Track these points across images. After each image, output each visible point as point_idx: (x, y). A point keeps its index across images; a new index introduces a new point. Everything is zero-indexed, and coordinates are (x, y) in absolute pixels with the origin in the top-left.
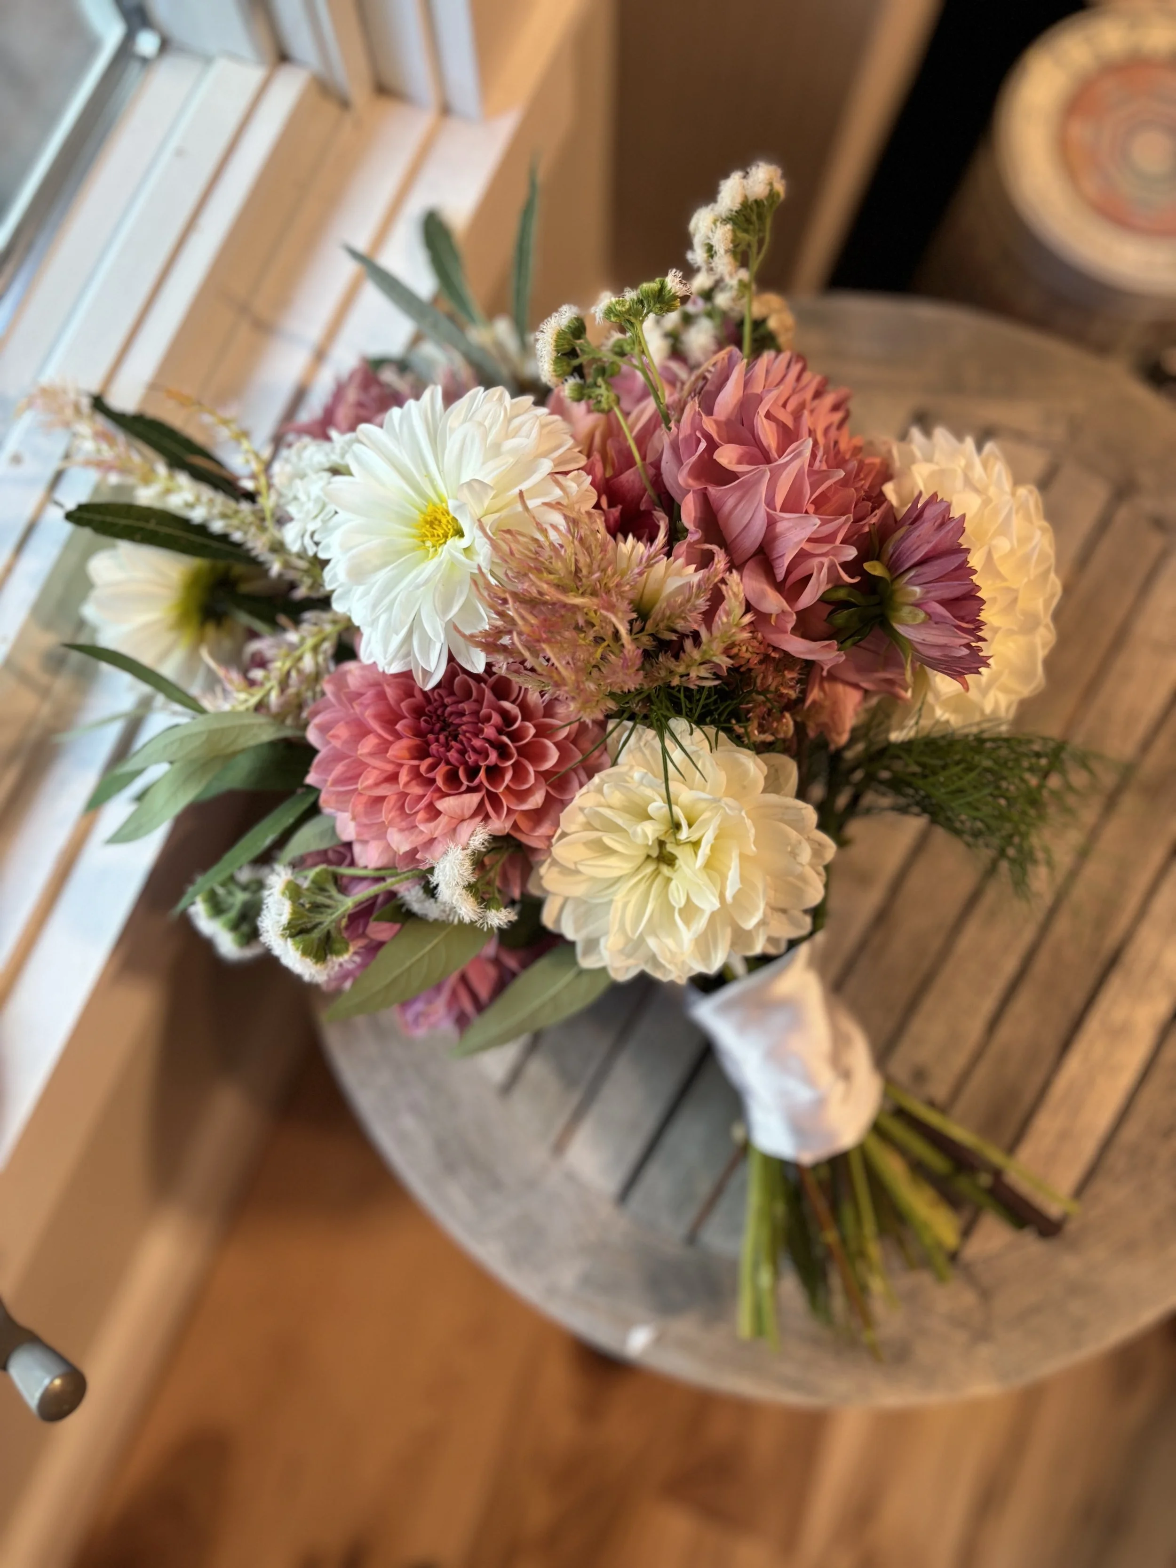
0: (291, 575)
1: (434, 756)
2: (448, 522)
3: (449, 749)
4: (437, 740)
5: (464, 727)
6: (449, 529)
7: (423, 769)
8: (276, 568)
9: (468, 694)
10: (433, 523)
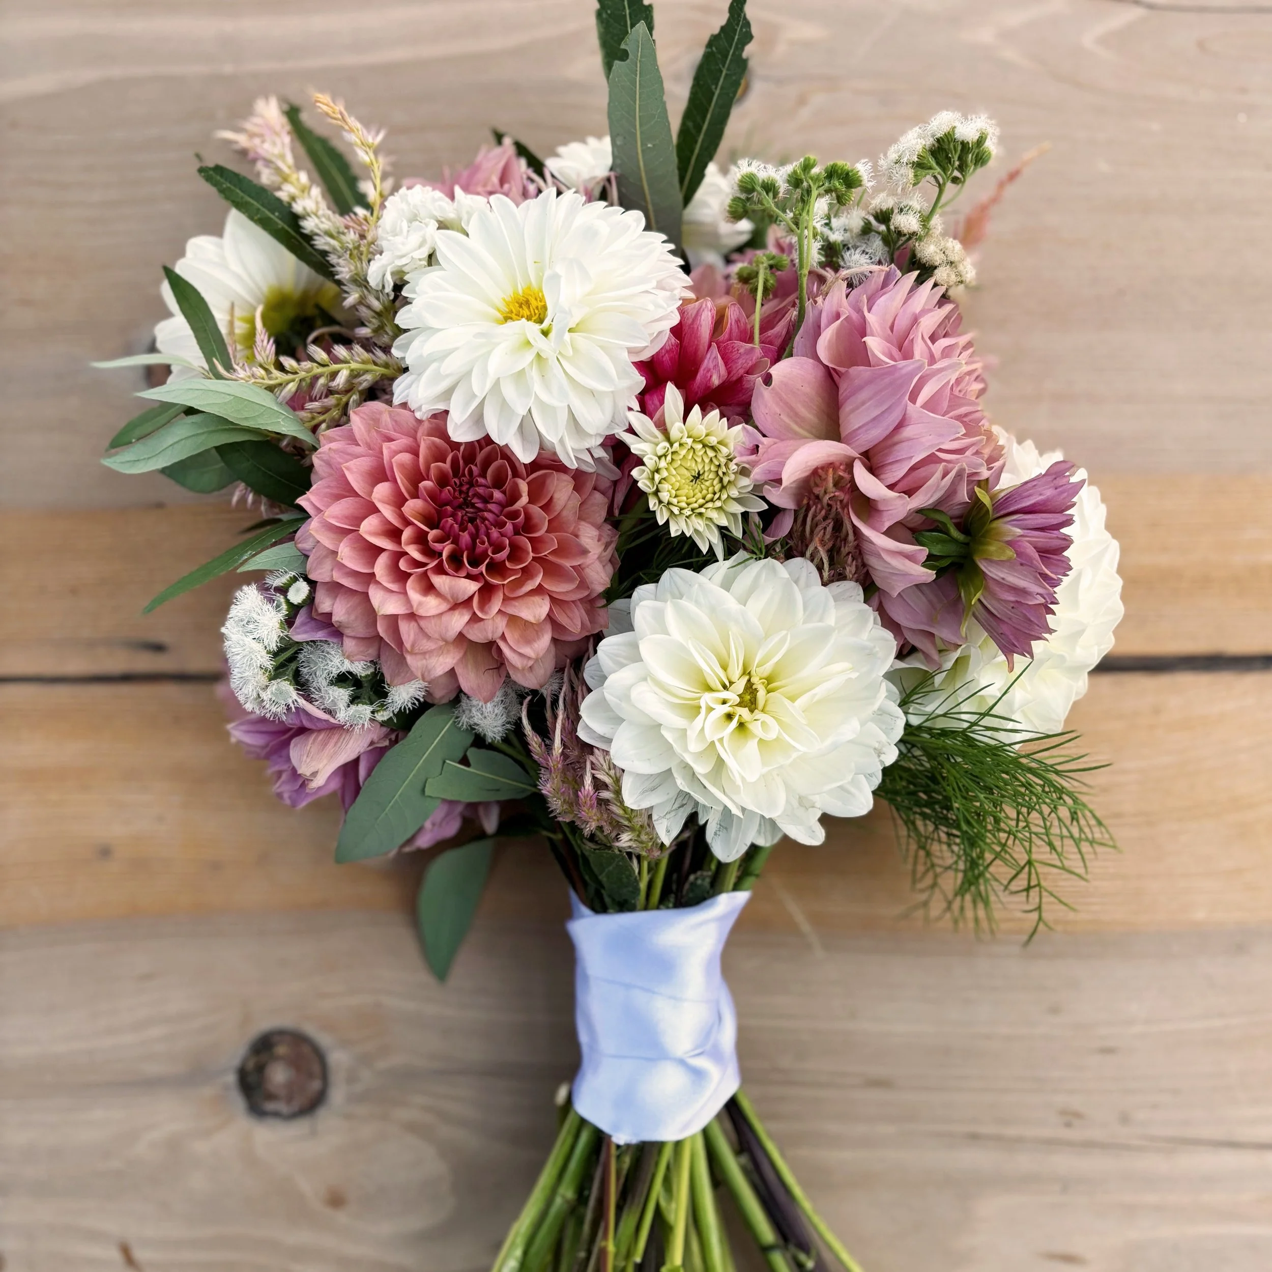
0: (364, 312)
1: (442, 529)
2: (537, 308)
3: (463, 529)
4: (454, 515)
5: (486, 514)
6: (535, 314)
7: (430, 537)
8: (352, 298)
9: (499, 482)
10: (523, 304)
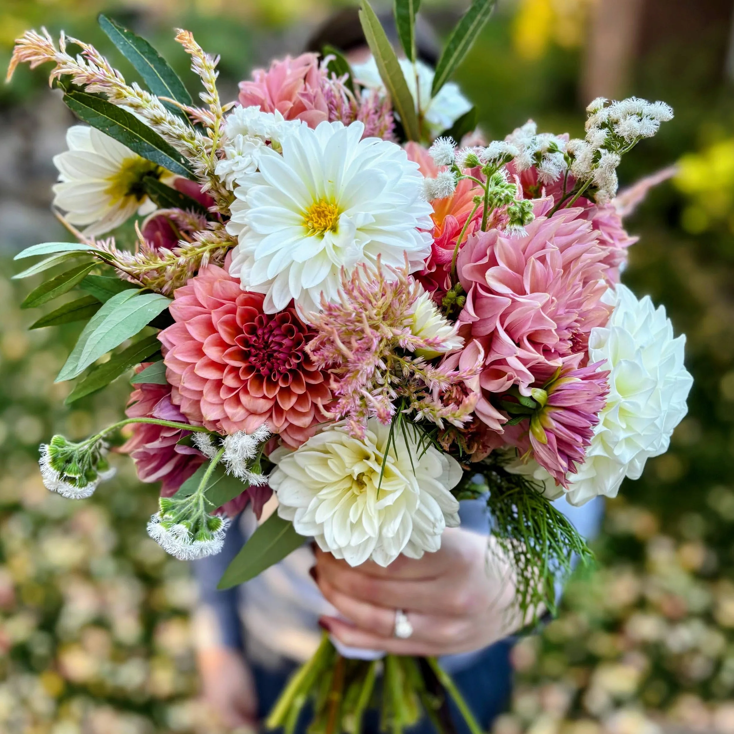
8: (207, 186)
10: (321, 214)
